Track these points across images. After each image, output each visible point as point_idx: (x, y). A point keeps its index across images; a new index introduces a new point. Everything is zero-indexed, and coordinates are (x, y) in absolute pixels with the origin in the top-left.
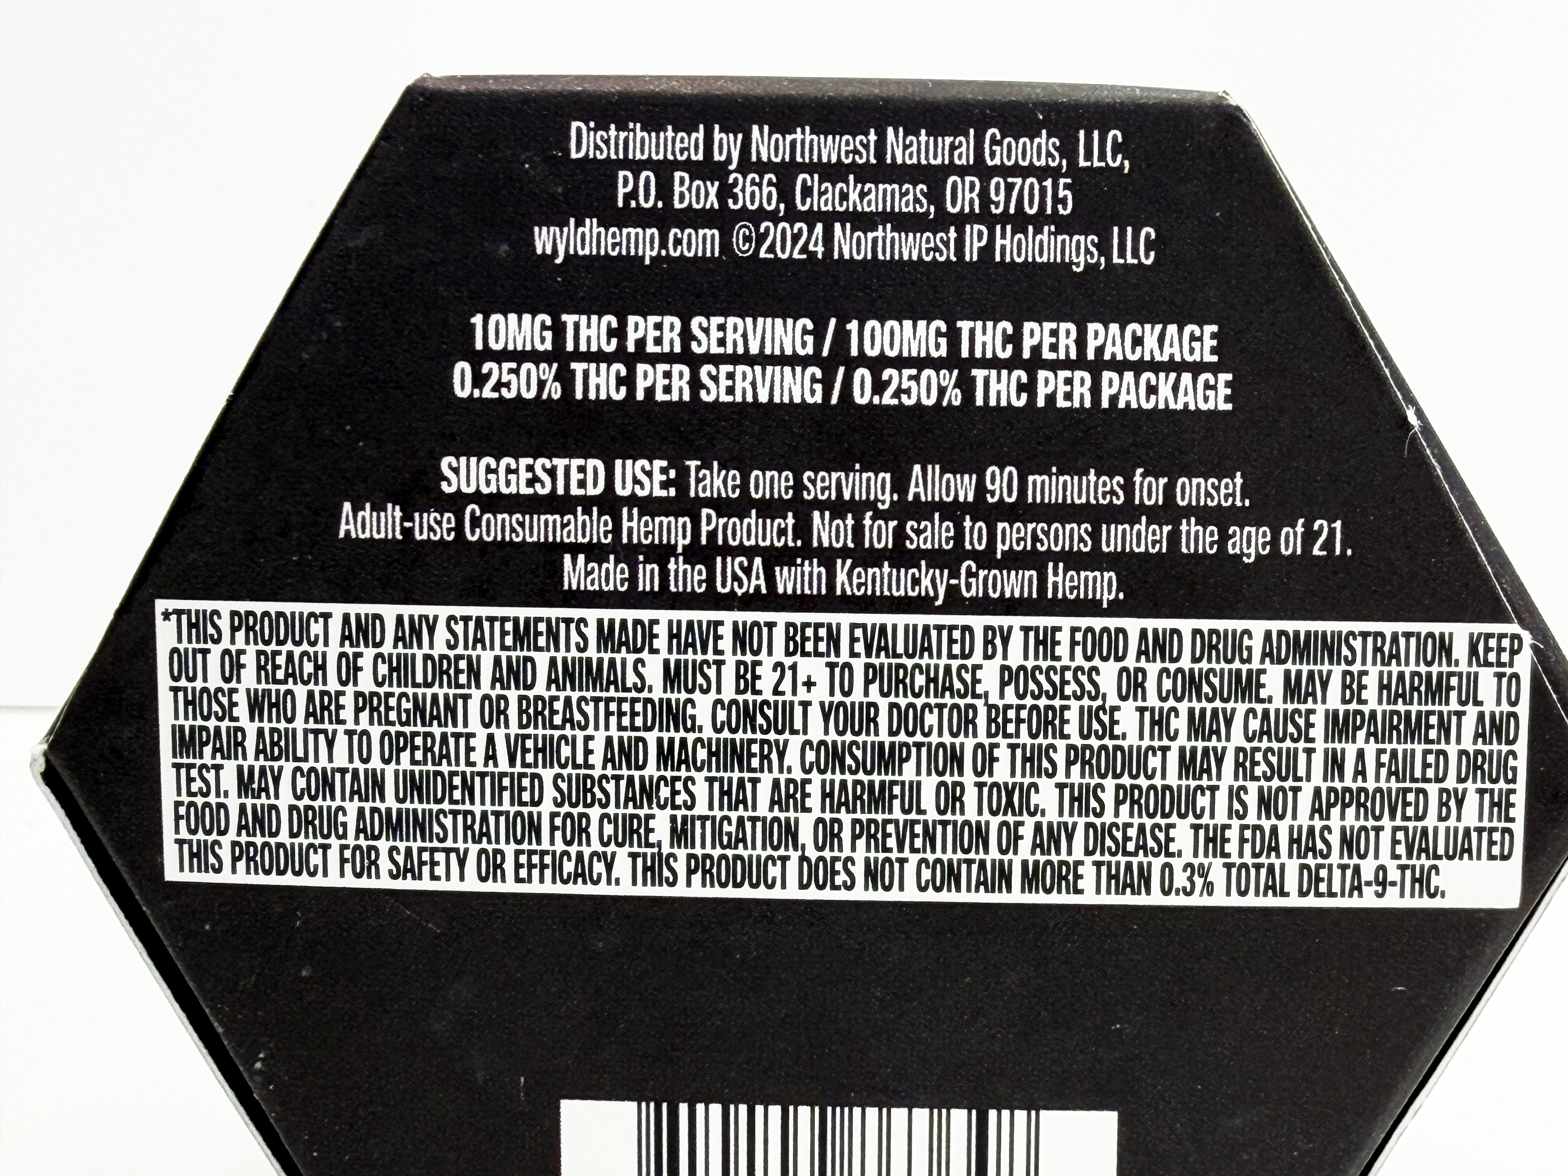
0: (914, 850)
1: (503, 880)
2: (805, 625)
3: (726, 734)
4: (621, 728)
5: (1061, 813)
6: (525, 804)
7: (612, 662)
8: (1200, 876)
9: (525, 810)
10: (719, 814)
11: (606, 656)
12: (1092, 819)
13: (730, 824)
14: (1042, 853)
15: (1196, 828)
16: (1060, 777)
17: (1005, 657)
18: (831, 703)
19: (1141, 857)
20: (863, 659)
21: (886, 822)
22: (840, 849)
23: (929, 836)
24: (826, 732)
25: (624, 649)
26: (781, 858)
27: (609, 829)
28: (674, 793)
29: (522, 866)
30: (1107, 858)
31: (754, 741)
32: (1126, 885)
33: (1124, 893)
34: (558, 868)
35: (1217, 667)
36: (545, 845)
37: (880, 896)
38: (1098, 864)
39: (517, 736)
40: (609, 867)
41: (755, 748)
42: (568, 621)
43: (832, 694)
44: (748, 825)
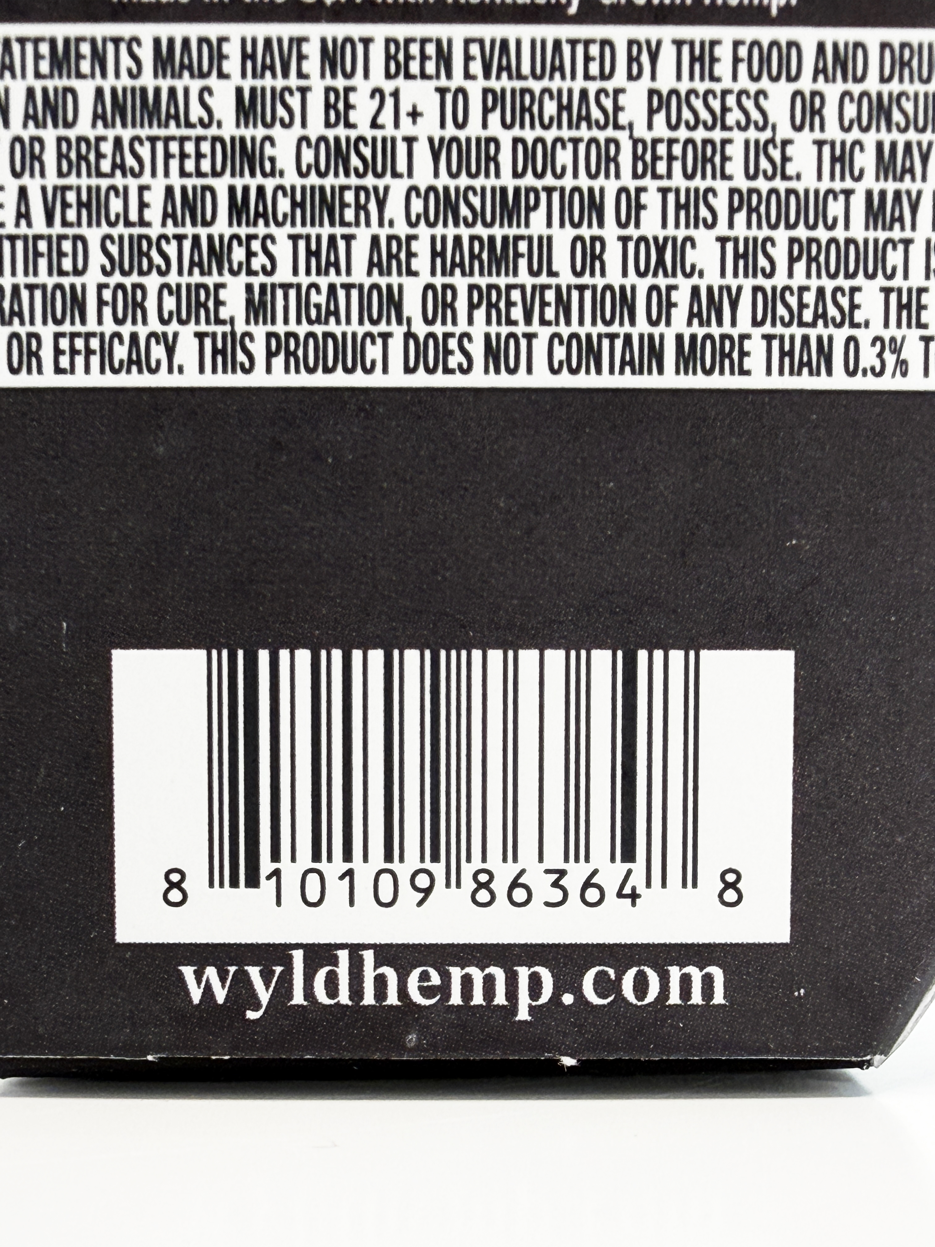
0: (544, 322)
1: (40, 372)
2: (408, 41)
3: (313, 179)
4: (183, 173)
5: (723, 274)
6: (66, 274)
7: (172, 91)
8: (893, 352)
9: (66, 281)
10: (304, 280)
11: (165, 84)
12: (761, 281)
13: (318, 291)
14: (701, 324)
15: (887, 291)
16: (722, 229)
17: (653, 77)
18: (442, 140)
19: (820, 329)
20: (481, 83)
21: (509, 287)
22: (454, 322)
23: (564, 305)
24: (436, 174)
25: (186, 74)
26: (381, 335)
27: (170, 303)
28: (250, 254)
29: (63, 352)
30: (779, 329)
31: (348, 188)
32: (801, 364)
33: (799, 373)
34: (106, 354)
35: (910, 89)
36: (92, 325)
37: (504, 381)
38: (768, 338)
39: (55, 188)
40: (170, 351)
41: (349, 197)
42: (116, 41)
43: (443, 125)
44: (341, 294)
